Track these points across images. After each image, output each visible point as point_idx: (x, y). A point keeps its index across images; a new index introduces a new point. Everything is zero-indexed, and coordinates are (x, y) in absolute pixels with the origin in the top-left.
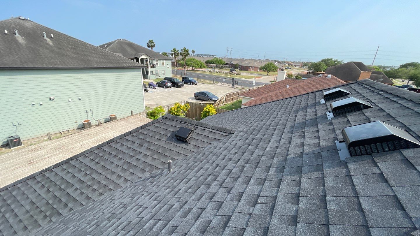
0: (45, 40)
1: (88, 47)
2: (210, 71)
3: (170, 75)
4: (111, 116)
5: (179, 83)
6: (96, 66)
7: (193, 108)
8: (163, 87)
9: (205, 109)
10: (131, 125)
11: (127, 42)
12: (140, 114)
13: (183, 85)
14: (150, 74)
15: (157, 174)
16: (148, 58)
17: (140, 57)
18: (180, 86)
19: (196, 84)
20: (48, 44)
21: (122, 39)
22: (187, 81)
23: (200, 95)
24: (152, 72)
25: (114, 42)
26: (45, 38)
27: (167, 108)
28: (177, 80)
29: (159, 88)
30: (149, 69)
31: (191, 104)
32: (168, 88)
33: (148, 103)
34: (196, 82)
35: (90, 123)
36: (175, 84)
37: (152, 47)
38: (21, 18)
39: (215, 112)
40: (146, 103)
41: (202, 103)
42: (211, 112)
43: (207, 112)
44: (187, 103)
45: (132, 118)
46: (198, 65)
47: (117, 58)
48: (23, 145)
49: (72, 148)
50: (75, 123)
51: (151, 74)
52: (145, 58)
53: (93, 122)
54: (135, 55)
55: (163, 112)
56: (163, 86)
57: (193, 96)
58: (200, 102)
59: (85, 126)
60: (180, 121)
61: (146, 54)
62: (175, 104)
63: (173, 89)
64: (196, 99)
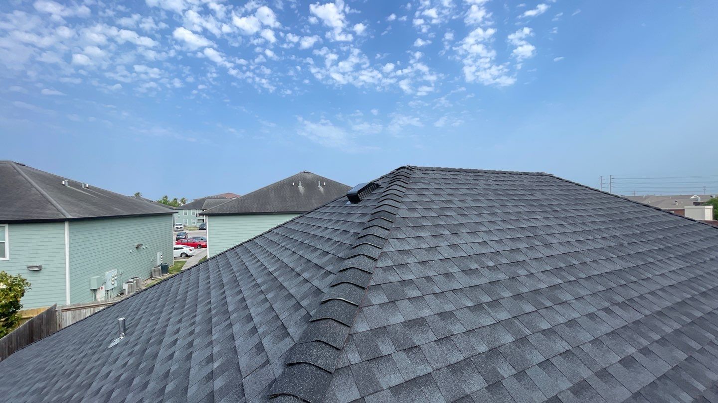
0: (319, 188)
20: (320, 191)
26: (319, 186)
38: (305, 172)
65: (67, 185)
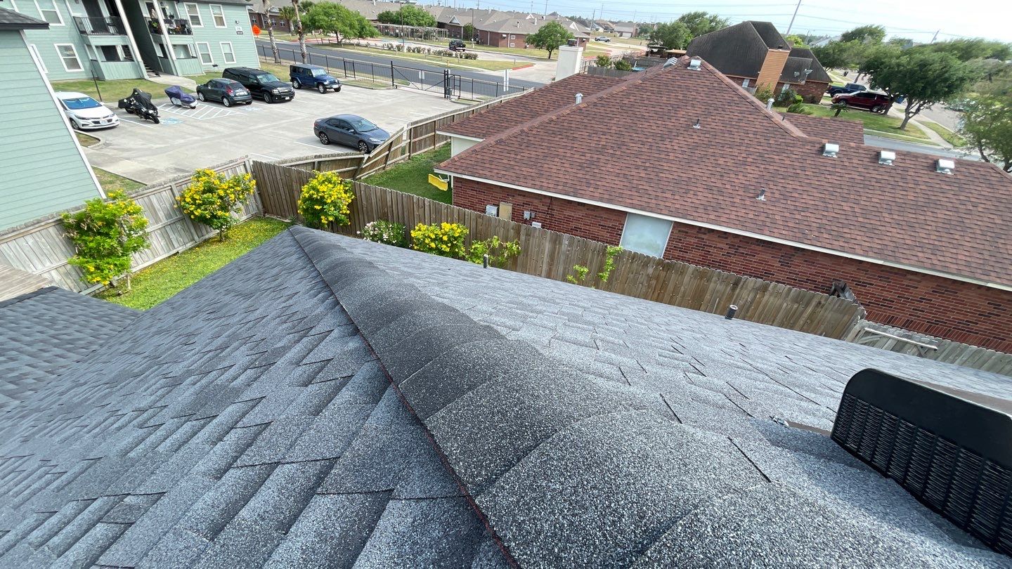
2: (392, 47)
5: (276, 88)
7: (280, 184)
8: (222, 103)
13: (292, 95)
14: (174, 58)
18: (280, 99)
19: (337, 90)
22: (305, 81)
23: (331, 130)
24: (183, 48)
28: (270, 76)
30: (169, 40)
31: (270, 170)
32: (240, 105)
42: (329, 201)
43: (313, 200)
56: (220, 98)
57: (312, 134)
62: (199, 175)
64: (320, 142)
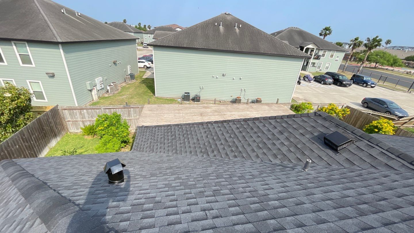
0: (235, 29)
1: (262, 35)
2: (410, 72)
3: (335, 70)
4: (258, 99)
5: (345, 81)
6: (262, 52)
7: (354, 116)
8: (320, 83)
9: (375, 123)
10: (272, 112)
11: (298, 30)
12: (285, 104)
13: (350, 85)
14: (309, 66)
15: (288, 166)
16: (315, 48)
17: (306, 46)
18: (345, 86)
19: (372, 87)
20: (236, 33)
21: (293, 27)
22: (358, 80)
23: (372, 103)
24: (314, 63)
25: (285, 30)
26: (236, 27)
27: (316, 107)
28: (344, 77)
29: (314, 82)
30: (311, 61)
31: (353, 110)
32: (327, 84)
33: (296, 96)
34: (374, 84)
35: (240, 100)
36: (337, 81)
37: (325, 35)
38: (227, 13)
39: (392, 133)
40: (294, 95)
41: (372, 114)
42: (384, 130)
43: (376, 127)
44: (348, 107)
45: (276, 106)
46: (388, 61)
47: (283, 46)
48: (200, 103)
49: (225, 115)
50: (231, 96)
51: (311, 66)
52: (311, 48)
53: (243, 100)
54: (302, 43)
55: (310, 109)
56: (321, 81)
57: (360, 102)
58: (371, 112)
59: (236, 101)
60: (337, 125)
61: (314, 43)
62: (330, 105)
63: (333, 87)
64: (363, 106)
65: (65, 13)
